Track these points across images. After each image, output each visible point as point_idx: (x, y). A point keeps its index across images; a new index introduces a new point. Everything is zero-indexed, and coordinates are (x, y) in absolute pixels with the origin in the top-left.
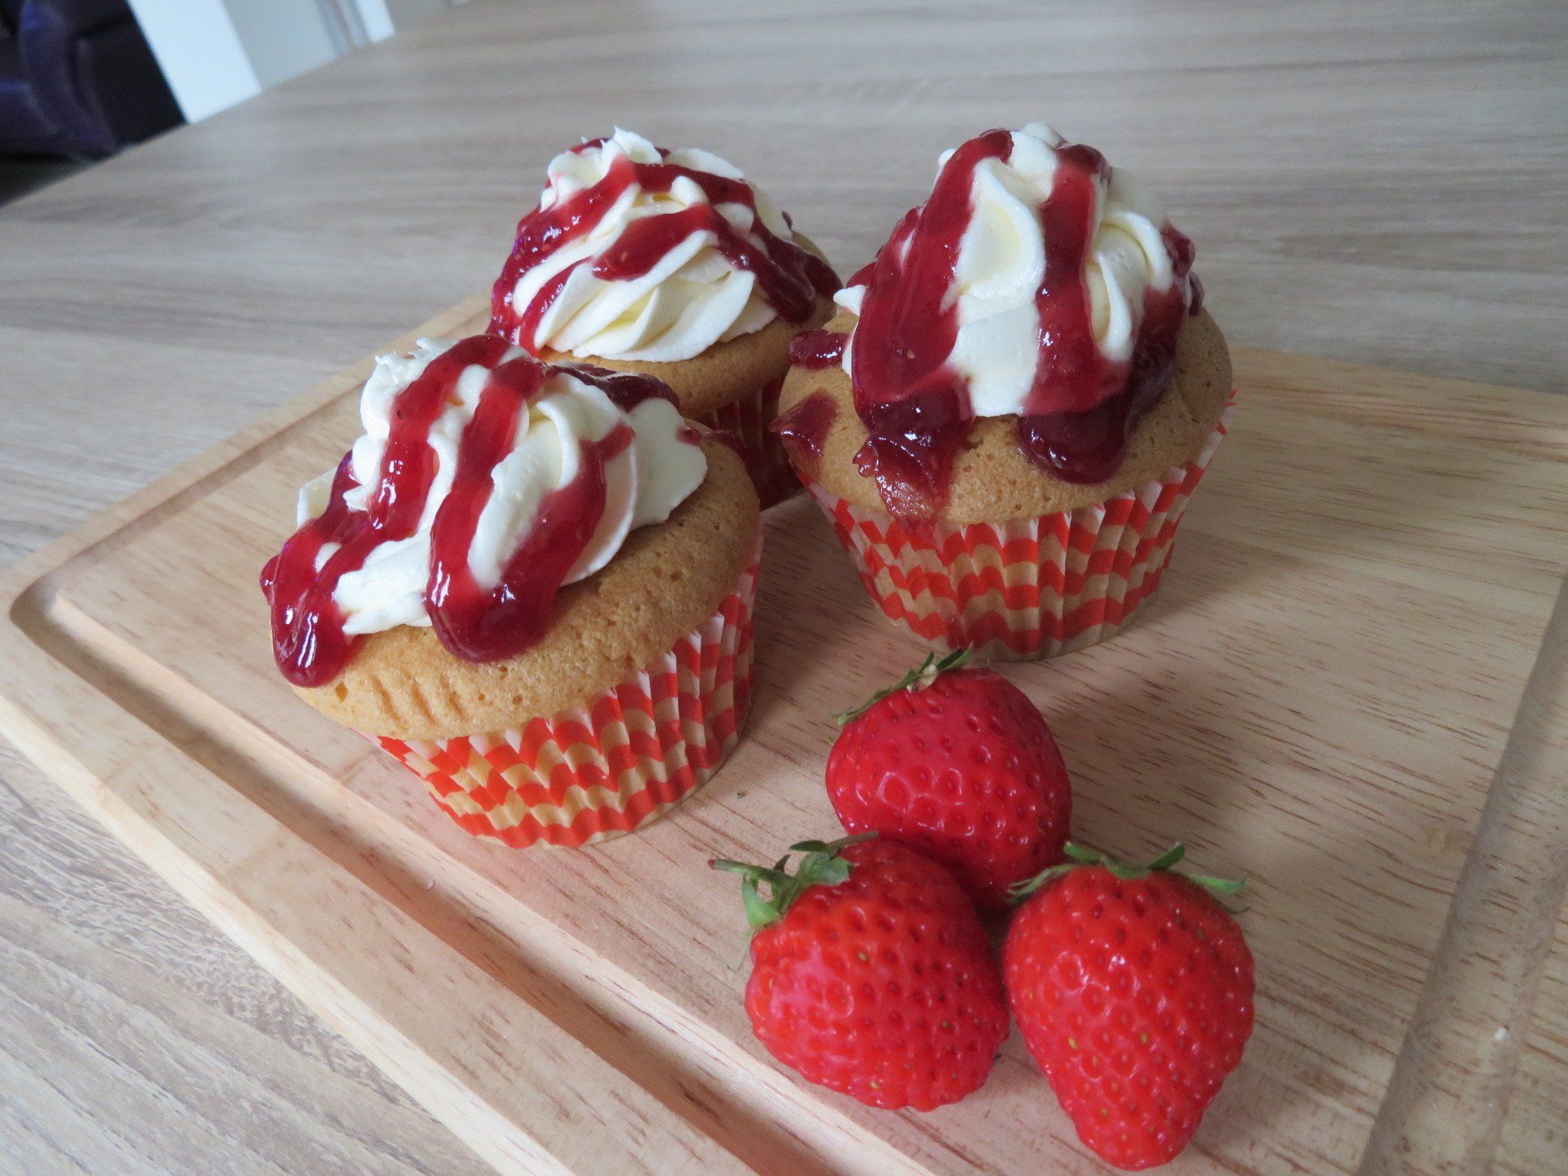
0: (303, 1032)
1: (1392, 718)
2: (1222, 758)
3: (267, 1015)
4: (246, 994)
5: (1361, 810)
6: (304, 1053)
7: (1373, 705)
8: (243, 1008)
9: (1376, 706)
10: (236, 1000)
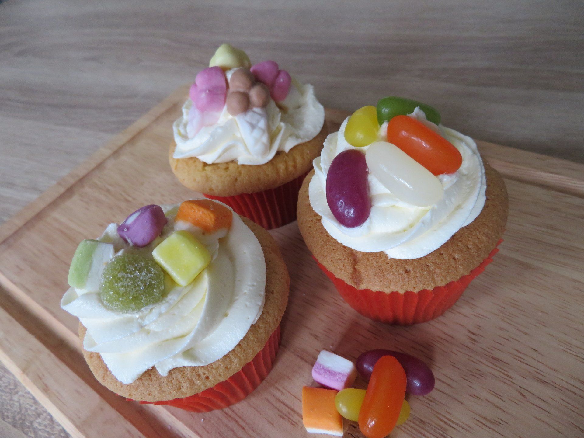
0: (28, 427)
1: (578, 355)
2: (506, 375)
3: (16, 420)
4: (9, 412)
5: (567, 405)
6: (28, 436)
7: (568, 347)
8: (8, 417)
9: (570, 348)
10: (6, 414)
